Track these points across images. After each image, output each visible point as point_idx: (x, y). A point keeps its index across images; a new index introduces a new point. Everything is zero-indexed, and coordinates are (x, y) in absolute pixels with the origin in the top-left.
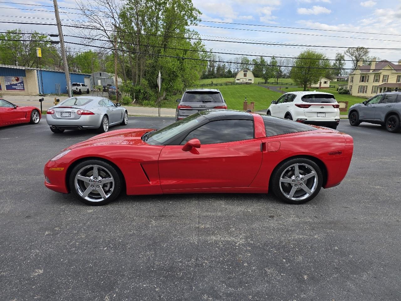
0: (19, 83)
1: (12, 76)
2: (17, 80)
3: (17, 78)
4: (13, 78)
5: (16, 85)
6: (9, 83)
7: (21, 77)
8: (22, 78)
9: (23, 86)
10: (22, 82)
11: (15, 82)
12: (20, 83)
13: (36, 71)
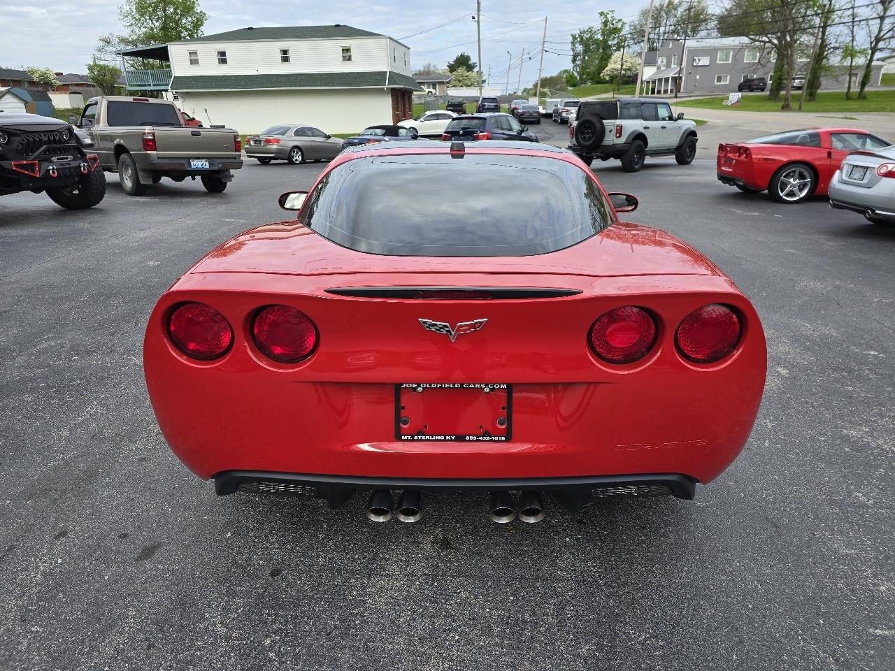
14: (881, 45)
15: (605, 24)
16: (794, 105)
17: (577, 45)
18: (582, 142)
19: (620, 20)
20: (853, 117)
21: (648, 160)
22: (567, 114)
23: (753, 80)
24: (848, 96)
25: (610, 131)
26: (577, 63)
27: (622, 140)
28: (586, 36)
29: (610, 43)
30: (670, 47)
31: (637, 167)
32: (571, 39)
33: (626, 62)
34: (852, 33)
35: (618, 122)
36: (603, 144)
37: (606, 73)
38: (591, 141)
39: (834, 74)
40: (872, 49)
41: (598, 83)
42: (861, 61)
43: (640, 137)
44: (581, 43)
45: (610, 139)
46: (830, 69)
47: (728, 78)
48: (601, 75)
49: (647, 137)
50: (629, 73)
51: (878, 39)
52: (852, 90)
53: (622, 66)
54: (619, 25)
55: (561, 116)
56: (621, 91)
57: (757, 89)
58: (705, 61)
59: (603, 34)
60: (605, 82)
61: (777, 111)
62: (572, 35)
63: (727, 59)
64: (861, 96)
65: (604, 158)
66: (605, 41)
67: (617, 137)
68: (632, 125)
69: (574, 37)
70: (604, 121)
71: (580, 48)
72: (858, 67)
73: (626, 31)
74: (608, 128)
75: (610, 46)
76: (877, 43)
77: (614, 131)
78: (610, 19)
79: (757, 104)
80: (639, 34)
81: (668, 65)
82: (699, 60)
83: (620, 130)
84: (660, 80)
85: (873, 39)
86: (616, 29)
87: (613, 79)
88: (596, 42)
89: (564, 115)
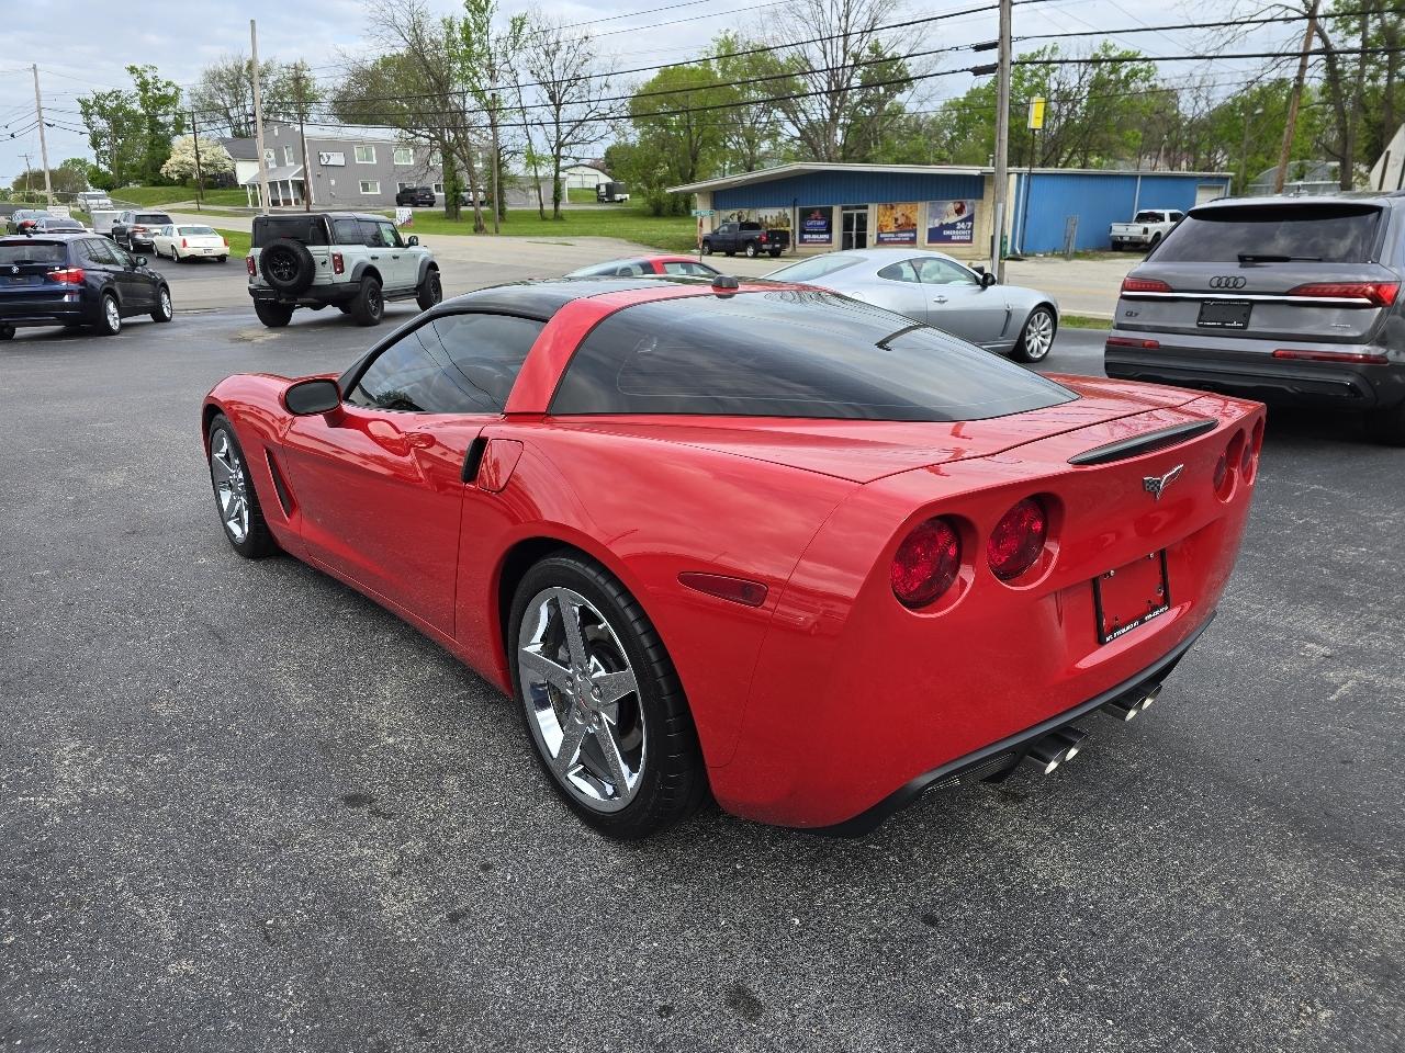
0: (961, 221)
1: (947, 199)
2: (959, 211)
3: (958, 206)
4: (951, 206)
5: (953, 226)
6: (936, 220)
7: (969, 201)
8: (972, 204)
9: (971, 229)
10: (970, 218)
11: (953, 219)
12: (965, 220)
13: (1014, 178)
14: (563, 152)
15: (144, 86)
16: (489, 226)
17: (95, 118)
18: (279, 281)
19: (169, 84)
20: (569, 242)
21: (389, 307)
22: (144, 235)
23: (415, 190)
24: (542, 216)
25: (324, 263)
26: (102, 149)
27: (346, 277)
28: (110, 104)
29: (161, 119)
30: (276, 134)
31: (376, 317)
32: (79, 107)
33: (204, 152)
34: (528, 134)
35: (335, 249)
36: (315, 284)
37: (170, 167)
38: (296, 279)
39: (522, 186)
40: (555, 156)
41: (155, 184)
42: (546, 170)
43: (370, 272)
44: (102, 114)
45: (325, 276)
46: (513, 179)
47: (378, 184)
48: (163, 171)
49: (380, 271)
50: (211, 171)
51: (560, 145)
52: (545, 208)
53: (198, 157)
54: (171, 91)
55: (134, 240)
56: (208, 199)
57: (423, 203)
58: (337, 159)
59: (143, 103)
60: (170, 182)
61: (470, 234)
62: (79, 100)
63: (369, 158)
64: (558, 217)
65: (317, 307)
66: (152, 118)
67: (337, 273)
68: (357, 255)
69: (84, 103)
70: (310, 248)
71: (102, 124)
72: (545, 179)
73: (185, 103)
74: (318, 259)
75: (163, 126)
76: (558, 150)
77: (330, 264)
78: (151, 81)
79: (434, 224)
80: (209, 110)
81: (280, 162)
82: (329, 158)
83: (339, 263)
84: (273, 185)
85: (553, 144)
86: (165, 96)
87: (184, 179)
88: (130, 115)
89: (139, 236)
